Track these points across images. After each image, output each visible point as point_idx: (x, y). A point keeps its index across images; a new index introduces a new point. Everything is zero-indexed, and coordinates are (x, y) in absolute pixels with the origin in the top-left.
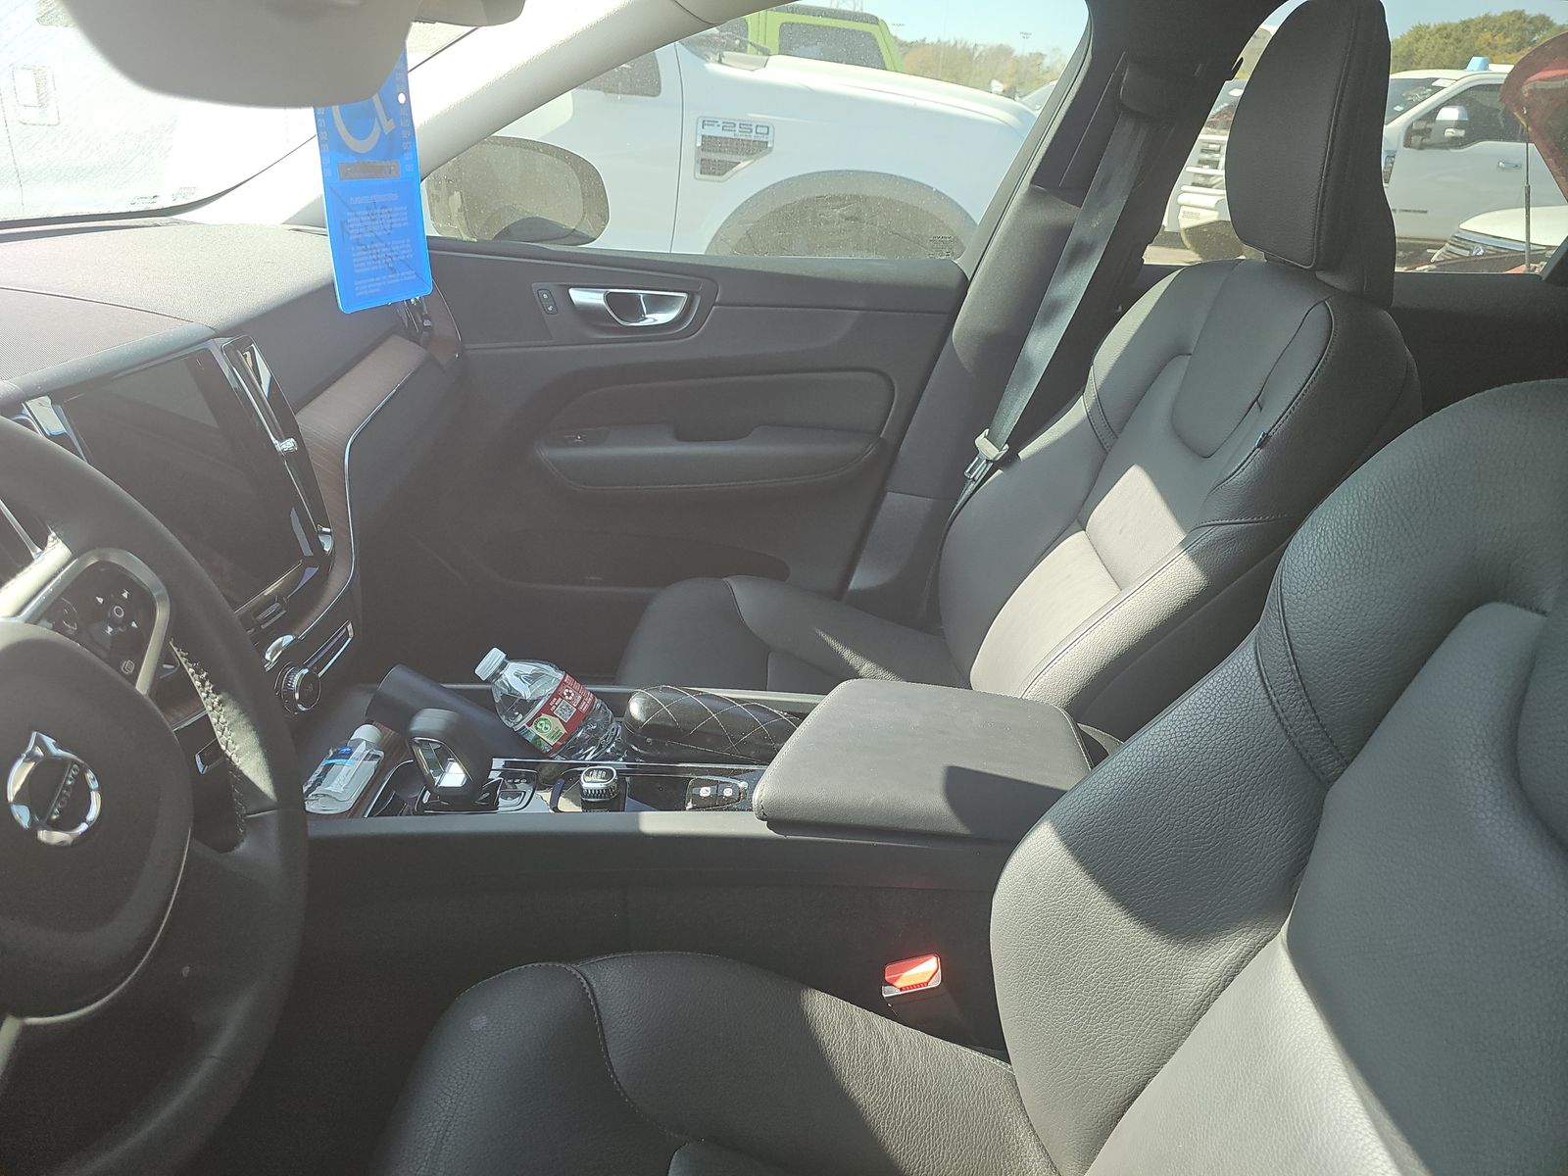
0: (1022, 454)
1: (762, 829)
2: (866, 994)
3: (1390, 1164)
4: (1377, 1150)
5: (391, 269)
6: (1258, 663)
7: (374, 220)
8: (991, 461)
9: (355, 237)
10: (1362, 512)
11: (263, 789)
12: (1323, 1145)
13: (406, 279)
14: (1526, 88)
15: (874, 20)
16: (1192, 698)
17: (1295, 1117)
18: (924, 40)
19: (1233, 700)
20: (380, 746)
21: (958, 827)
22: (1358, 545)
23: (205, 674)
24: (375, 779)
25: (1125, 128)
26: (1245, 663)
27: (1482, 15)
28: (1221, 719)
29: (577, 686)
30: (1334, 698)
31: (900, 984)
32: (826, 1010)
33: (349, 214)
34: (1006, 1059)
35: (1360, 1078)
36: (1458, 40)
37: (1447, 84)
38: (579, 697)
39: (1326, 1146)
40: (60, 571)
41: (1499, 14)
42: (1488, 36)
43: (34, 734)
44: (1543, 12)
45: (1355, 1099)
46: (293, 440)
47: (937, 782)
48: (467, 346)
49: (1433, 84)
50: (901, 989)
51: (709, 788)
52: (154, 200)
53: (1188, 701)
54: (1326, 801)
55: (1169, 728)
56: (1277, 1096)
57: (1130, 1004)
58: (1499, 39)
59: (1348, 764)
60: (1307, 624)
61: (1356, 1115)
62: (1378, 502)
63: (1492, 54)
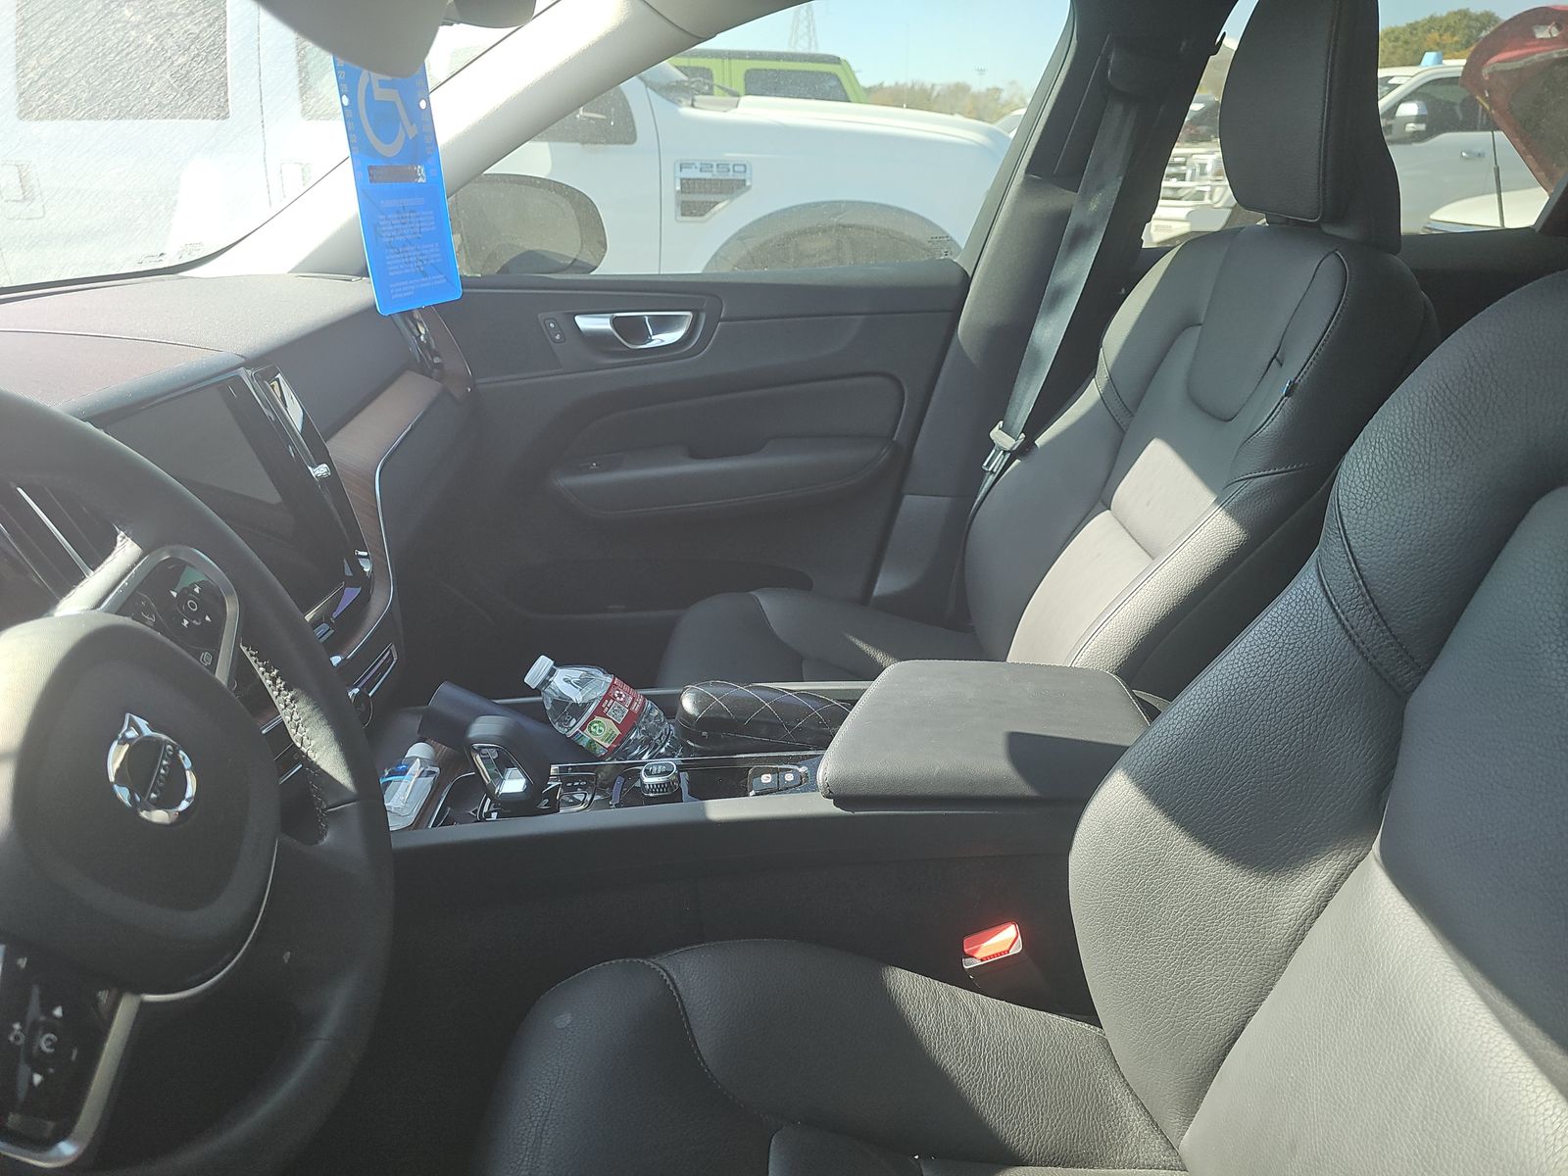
0: (1039, 442)
1: (829, 807)
2: (947, 968)
3: (1519, 1052)
4: (1504, 1041)
5: (423, 272)
6: (1322, 585)
7: (404, 224)
8: (1009, 451)
9: (387, 240)
10: (1416, 418)
11: (342, 782)
12: (1446, 1045)
13: (436, 282)
14: (1485, 72)
15: (836, 60)
16: (1257, 628)
17: (1412, 1023)
18: (881, 84)
19: (1300, 624)
20: (435, 762)
21: (1025, 790)
22: (1415, 451)
23: (276, 671)
24: (433, 795)
25: (1116, 111)
26: (1308, 586)
27: (1427, 17)
28: (1290, 644)
29: (626, 688)
30: (1405, 606)
31: (980, 955)
32: (907, 985)
33: (382, 217)
34: (1095, 1021)
35: (1478, 974)
36: (1406, 42)
37: (1403, 81)
38: (629, 700)
39: (1449, 1045)
40: (133, 567)
41: (1444, 14)
42: (1435, 35)
43: (128, 716)
44: (1488, 9)
45: (1473, 996)
46: (325, 465)
47: (1000, 747)
48: (477, 381)
49: (1390, 82)
50: (982, 960)
51: (769, 775)
52: (161, 258)
53: (1253, 632)
54: (1406, 711)
55: (1236, 661)
56: (1390, 1008)
57: (1223, 943)
58: (1447, 38)
59: (1425, 672)
60: (1370, 537)
61: (1477, 1011)
62: (1432, 406)
63: (1444, 51)
